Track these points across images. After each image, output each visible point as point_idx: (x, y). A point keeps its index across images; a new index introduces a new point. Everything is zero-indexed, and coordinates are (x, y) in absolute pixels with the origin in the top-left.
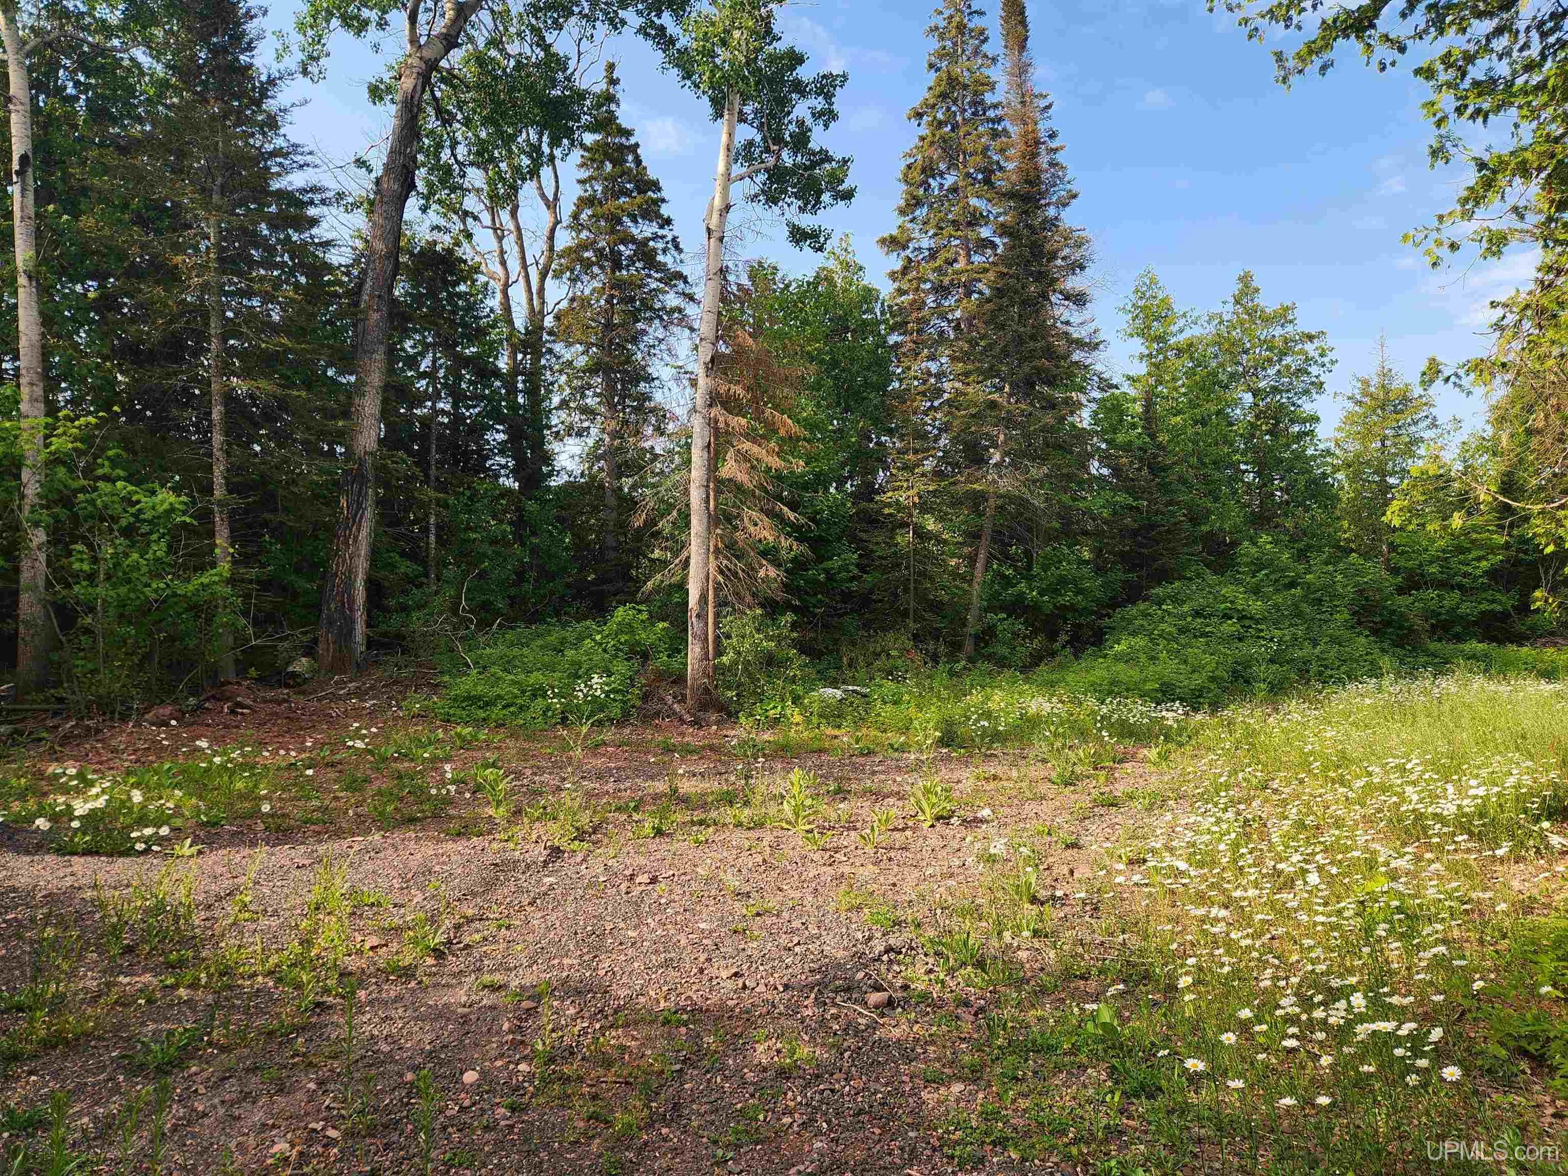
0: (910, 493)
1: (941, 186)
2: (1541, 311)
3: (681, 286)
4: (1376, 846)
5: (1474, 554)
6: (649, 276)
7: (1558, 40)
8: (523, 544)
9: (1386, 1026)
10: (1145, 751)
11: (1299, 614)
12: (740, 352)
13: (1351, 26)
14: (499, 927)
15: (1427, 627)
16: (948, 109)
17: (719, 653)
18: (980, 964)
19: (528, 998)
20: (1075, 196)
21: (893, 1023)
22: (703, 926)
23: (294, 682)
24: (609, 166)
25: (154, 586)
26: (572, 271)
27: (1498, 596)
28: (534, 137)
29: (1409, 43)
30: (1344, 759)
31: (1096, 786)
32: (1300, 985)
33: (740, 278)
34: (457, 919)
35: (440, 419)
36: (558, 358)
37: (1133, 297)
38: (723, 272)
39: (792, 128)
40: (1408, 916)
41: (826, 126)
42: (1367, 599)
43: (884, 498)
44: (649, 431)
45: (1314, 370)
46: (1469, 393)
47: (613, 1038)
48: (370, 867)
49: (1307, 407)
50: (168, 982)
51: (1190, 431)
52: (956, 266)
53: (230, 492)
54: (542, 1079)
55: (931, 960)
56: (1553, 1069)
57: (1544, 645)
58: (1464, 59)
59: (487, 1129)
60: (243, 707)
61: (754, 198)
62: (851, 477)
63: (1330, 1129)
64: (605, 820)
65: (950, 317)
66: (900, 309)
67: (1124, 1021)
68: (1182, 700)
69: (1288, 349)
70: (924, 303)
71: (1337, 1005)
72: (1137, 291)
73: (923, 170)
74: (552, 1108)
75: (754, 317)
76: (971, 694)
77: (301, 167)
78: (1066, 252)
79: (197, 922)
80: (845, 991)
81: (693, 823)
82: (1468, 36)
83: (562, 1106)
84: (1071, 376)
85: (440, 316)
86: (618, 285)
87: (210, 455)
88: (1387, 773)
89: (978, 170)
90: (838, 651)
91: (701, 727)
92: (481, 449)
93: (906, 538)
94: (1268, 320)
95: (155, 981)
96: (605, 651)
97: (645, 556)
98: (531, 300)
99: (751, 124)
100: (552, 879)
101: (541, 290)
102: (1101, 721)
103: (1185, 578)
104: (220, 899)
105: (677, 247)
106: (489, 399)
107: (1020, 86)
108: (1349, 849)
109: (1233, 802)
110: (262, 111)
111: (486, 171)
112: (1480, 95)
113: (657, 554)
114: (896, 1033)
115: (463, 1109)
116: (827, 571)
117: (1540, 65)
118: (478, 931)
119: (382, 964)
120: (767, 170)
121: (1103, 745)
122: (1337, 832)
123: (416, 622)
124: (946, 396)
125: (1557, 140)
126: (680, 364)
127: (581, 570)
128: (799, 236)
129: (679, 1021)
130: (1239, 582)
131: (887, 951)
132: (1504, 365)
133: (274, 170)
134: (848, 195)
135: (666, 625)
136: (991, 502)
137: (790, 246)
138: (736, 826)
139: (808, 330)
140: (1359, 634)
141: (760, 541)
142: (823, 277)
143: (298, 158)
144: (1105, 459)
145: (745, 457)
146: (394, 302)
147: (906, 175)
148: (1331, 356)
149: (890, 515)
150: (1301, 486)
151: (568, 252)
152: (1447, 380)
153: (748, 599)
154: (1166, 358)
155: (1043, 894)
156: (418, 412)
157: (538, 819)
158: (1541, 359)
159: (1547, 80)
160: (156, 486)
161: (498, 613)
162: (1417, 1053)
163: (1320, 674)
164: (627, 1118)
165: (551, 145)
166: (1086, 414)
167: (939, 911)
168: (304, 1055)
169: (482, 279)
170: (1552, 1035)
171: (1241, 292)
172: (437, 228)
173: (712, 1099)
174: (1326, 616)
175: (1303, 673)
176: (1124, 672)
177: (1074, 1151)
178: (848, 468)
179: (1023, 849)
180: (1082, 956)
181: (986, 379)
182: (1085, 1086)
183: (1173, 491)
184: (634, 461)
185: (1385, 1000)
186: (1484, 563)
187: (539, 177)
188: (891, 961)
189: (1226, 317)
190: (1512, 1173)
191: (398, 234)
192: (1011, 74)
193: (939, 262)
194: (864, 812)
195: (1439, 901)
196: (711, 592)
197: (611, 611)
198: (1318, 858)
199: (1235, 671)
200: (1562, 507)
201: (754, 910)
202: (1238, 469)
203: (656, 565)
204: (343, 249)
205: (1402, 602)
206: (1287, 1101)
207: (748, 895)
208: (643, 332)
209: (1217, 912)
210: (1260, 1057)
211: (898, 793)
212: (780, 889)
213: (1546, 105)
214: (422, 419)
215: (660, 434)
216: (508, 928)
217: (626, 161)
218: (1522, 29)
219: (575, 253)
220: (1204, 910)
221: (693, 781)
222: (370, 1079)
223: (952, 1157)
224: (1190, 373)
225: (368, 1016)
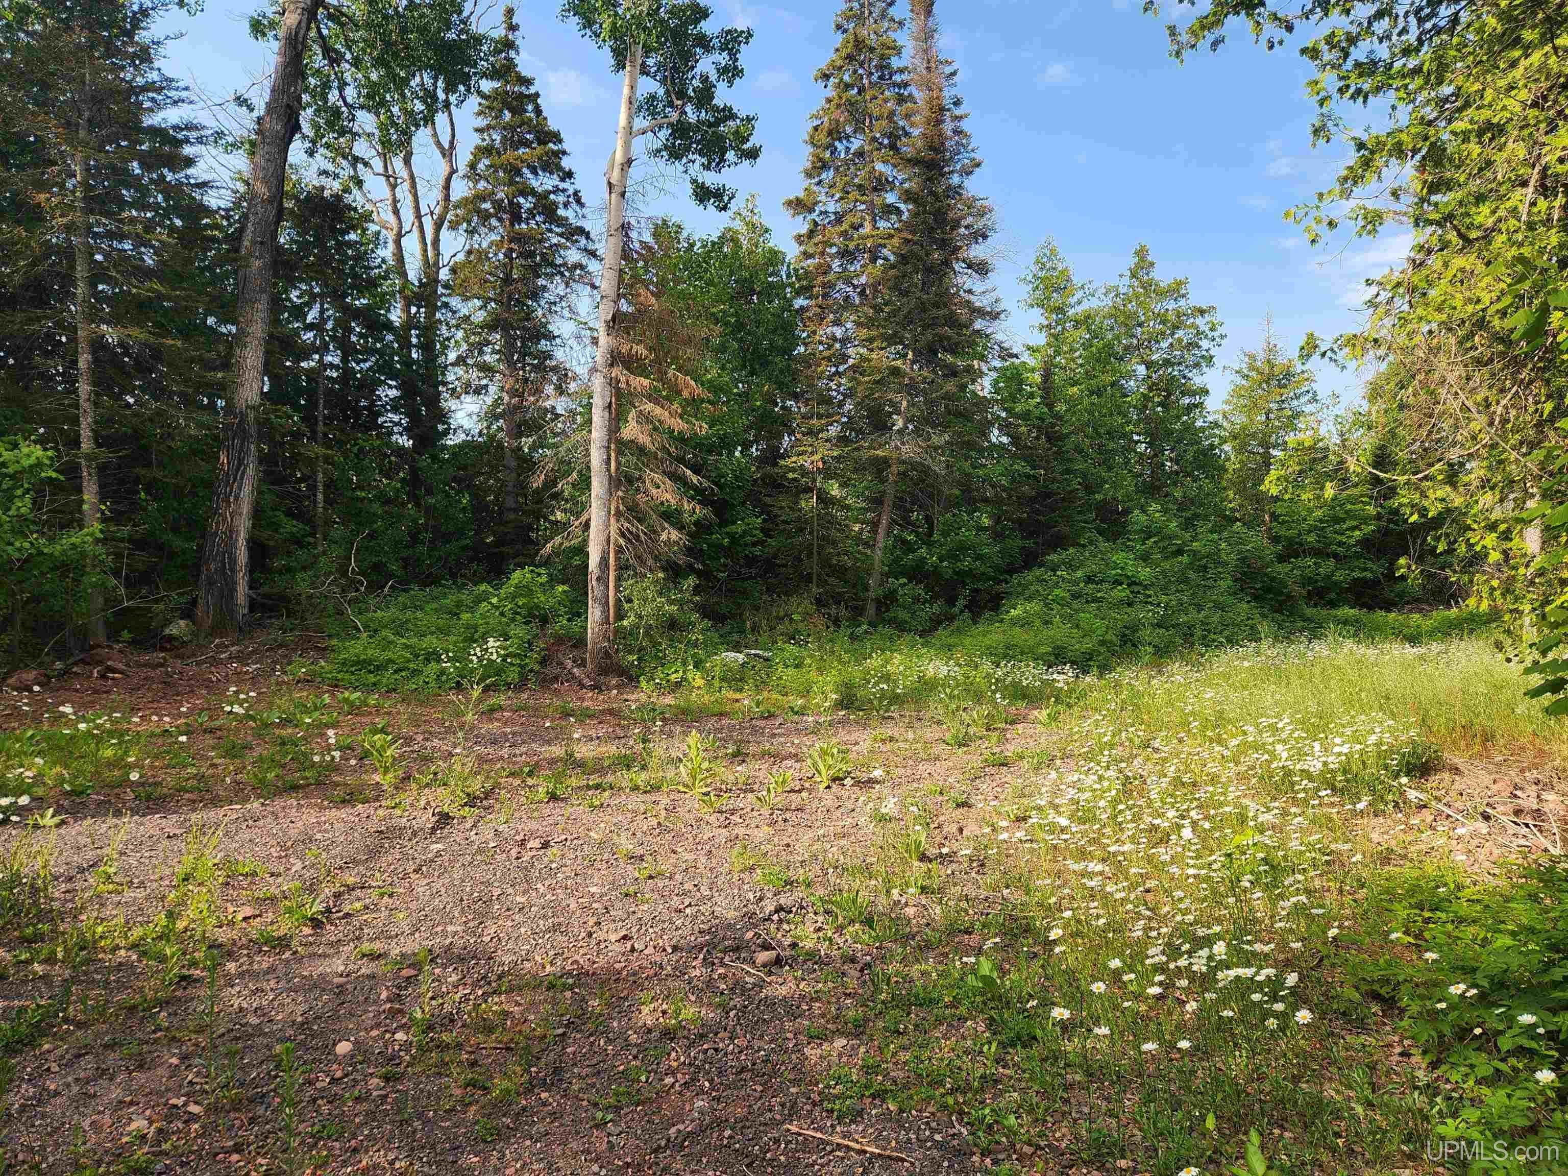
0: (815, 458)
1: (848, 149)
2: (1412, 290)
3: (583, 241)
4: (1246, 801)
5: (1350, 523)
6: (551, 231)
7: (1434, 26)
8: (418, 505)
9: (1246, 972)
10: (1036, 713)
11: (1186, 580)
12: (642, 312)
13: (1241, 3)
14: (382, 895)
15: (1304, 593)
16: (855, 72)
17: (620, 616)
18: (868, 922)
19: (409, 966)
20: (978, 165)
21: (780, 980)
22: (593, 889)
23: (170, 644)
24: (507, 116)
25: (18, 544)
26: (469, 222)
27: (1370, 565)
28: (428, 82)
29: (1296, 23)
30: (1221, 719)
31: (989, 746)
32: (1171, 936)
33: (643, 235)
34: (337, 888)
35: (328, 372)
36: (454, 312)
37: (1033, 268)
38: (625, 228)
39: (696, 83)
40: (1273, 867)
41: (731, 83)
42: (1249, 566)
43: (788, 462)
44: (549, 389)
45: (1204, 344)
46: (1344, 367)
47: (495, 1004)
48: (247, 836)
49: (1197, 380)
50: (23, 957)
51: (1086, 402)
52: (862, 231)
53: (99, 445)
54: (420, 1048)
55: (820, 918)
56: (1402, 1011)
57: (1411, 611)
58: (1347, 40)
59: (358, 1100)
60: (114, 671)
61: (657, 153)
62: (757, 441)
63: (1193, 1072)
64: (496, 785)
65: (855, 282)
66: (806, 272)
67: (1003, 973)
68: (1073, 663)
69: (1181, 323)
70: (830, 267)
71: (1201, 953)
72: (1037, 262)
73: (830, 133)
74: (428, 1076)
75: (657, 275)
76: (871, 657)
77: (175, 103)
78: (969, 220)
79: (57, 895)
80: (733, 950)
81: (588, 787)
82: (1351, 17)
83: (439, 1074)
84: (972, 344)
85: (328, 264)
86: (517, 238)
87: (77, 406)
88: (1261, 733)
89: (884, 135)
90: (741, 615)
91: (601, 691)
92: (372, 404)
93: (810, 503)
94: (1162, 294)
95: (8, 957)
96: (502, 614)
97: (546, 519)
98: (425, 251)
99: (654, 77)
100: (440, 846)
101: (436, 241)
102: (996, 684)
103: (1078, 544)
104: (82, 870)
105: (578, 201)
106: (381, 353)
107: (926, 51)
108: (1221, 805)
109: (1115, 761)
110: (133, 43)
111: (378, 115)
112: (1360, 75)
113: (559, 516)
114: (783, 991)
115: (334, 1081)
116: (730, 535)
117: (1417, 50)
118: (359, 899)
119: (255, 935)
120: (671, 125)
121: (996, 706)
122: (1211, 789)
123: (302, 584)
124: (851, 362)
125: (1430, 123)
126: (581, 321)
127: (478, 531)
128: (703, 194)
129: (564, 985)
130: (1130, 549)
131: (777, 911)
132: (1376, 341)
133: (147, 105)
134: (753, 154)
135: (566, 588)
136: (894, 469)
137: (692, 203)
138: (632, 790)
139: (713, 292)
140: (1241, 600)
141: (662, 503)
142: (729, 237)
143: (172, 93)
144: (1005, 428)
145: (645, 418)
146: (279, 249)
147: (812, 137)
148: (1220, 330)
149: (794, 479)
150: (1189, 456)
151: (464, 202)
152: (1323, 355)
153: (650, 562)
154: (1064, 329)
155: (932, 852)
156: (304, 364)
157: (427, 785)
158: (1410, 335)
159: (1422, 64)
160: (19, 437)
161: (391, 575)
162: (1275, 998)
163: (1204, 637)
164: (506, 1084)
165: (447, 91)
166: (987, 382)
167: (831, 870)
168: (167, 1029)
169: (373, 228)
170: (1401, 978)
171: (1137, 264)
172: (325, 173)
173: (594, 1061)
174: (1210, 583)
175: (1188, 637)
176: (1020, 636)
177: (951, 1101)
178: (753, 432)
179: (914, 809)
180: (966, 911)
181: (889, 345)
182: (964, 1038)
183: (1069, 460)
184: (534, 420)
185: (1246, 947)
186: (1357, 533)
187: (433, 123)
188: (781, 921)
189: (1122, 290)
190: (1359, 1110)
191: (281, 178)
192: (917, 39)
193: (845, 226)
194: (761, 774)
195: (1302, 852)
196: (612, 555)
197: (507, 574)
198: (1193, 813)
199: (1124, 635)
200: (1426, 478)
201: (646, 873)
202: (1131, 439)
203: (559, 527)
204: (223, 191)
205: (1281, 570)
206: (1149, 1046)
207: (641, 858)
208: (544, 288)
209: (1095, 866)
210: (1126, 1004)
211: (796, 755)
212: (674, 852)
213: (1421, 88)
214: (309, 372)
215: (561, 394)
216: (391, 896)
217: (526, 111)
218: (1401, 14)
219: (472, 203)
220: (1082, 865)
221: (590, 746)
222: (236, 1052)
223: (832, 1111)
224: (1086, 346)
225: (238, 989)
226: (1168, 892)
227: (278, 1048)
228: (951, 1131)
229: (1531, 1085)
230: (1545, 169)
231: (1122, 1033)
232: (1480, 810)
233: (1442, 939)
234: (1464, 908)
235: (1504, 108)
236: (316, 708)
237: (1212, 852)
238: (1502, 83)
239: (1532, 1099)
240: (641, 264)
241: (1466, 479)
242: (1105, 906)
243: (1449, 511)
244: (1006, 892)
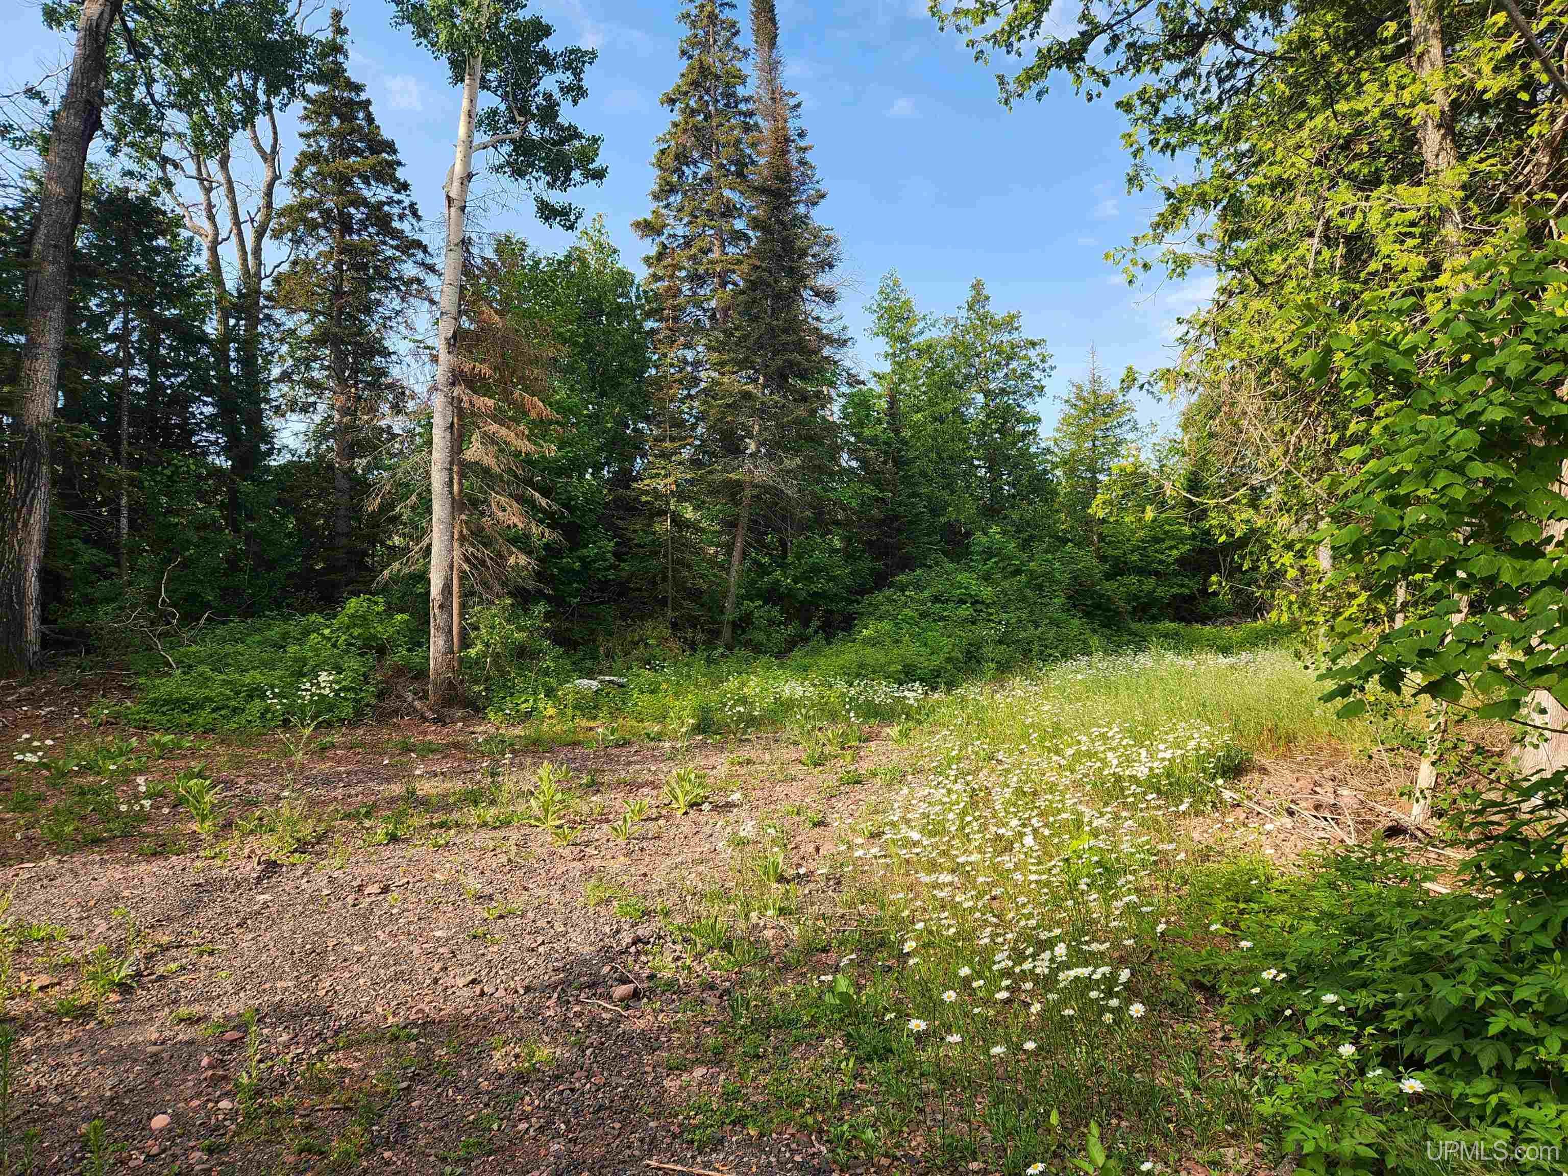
0: (668, 480)
1: (695, 174)
2: (1216, 329)
3: (420, 255)
4: (1082, 808)
5: (1168, 543)
6: (384, 243)
7: (1233, 86)
8: (236, 530)
9: (1083, 972)
10: (888, 730)
11: (1024, 599)
12: (485, 330)
13: (1063, 57)
14: (201, 954)
15: (1129, 609)
16: (701, 98)
17: (466, 644)
18: (727, 947)
19: (233, 1029)
20: (823, 196)
21: (638, 1014)
22: (438, 934)
24: (336, 122)
26: (294, 232)
27: (1186, 581)
28: (247, 81)
29: (1112, 77)
30: (1057, 730)
31: (844, 764)
32: (1016, 941)
33: (485, 251)
34: (149, 949)
35: (133, 387)
36: (278, 325)
37: (878, 298)
38: (465, 243)
39: (539, 100)
40: (1106, 869)
41: (575, 102)
42: (1080, 584)
43: (641, 485)
44: (385, 408)
45: (1036, 374)
46: (1160, 399)
47: (331, 1061)
48: (41, 896)
49: (1031, 408)
51: (930, 428)
52: (711, 256)
54: (247, 1115)
55: (679, 947)
56: (1223, 998)
57: (1223, 624)
58: (1157, 96)
61: (498, 169)
62: (608, 463)
63: (1037, 1072)
64: (329, 829)
65: (705, 306)
66: (656, 295)
67: (859, 988)
68: (922, 680)
69: (1014, 354)
70: (680, 290)
71: (1043, 955)
72: (881, 292)
73: (677, 157)
74: (257, 1145)
75: (500, 292)
76: (727, 680)
78: (816, 249)
80: (589, 987)
81: (432, 826)
82: (1160, 76)
83: (270, 1141)
84: (821, 371)
85: (133, 271)
86: (346, 249)
88: (1093, 741)
89: (731, 162)
90: (594, 641)
91: (445, 724)
92: (185, 422)
93: (662, 527)
94: (997, 327)
96: (334, 646)
97: (383, 544)
98: (245, 259)
99: (495, 92)
100: (267, 897)
101: (257, 251)
102: (850, 703)
103: (925, 565)
105: (415, 214)
106: (195, 367)
107: (770, 82)
108: (1059, 812)
109: (962, 774)
111: (190, 115)
112: (1168, 130)
113: (397, 540)
114: (641, 1024)
115: (150, 1158)
116: (582, 559)
117: (1218, 108)
118: (174, 960)
119: (53, 1005)
120: (512, 141)
121: (850, 725)
122: (1050, 797)
123: (105, 615)
124: (703, 385)
125: (1230, 176)
126: (420, 338)
127: (306, 558)
128: (548, 212)
129: (408, 1035)
130: (970, 569)
131: (634, 943)
132: (1187, 375)
134: (599, 175)
135: (406, 617)
136: (748, 492)
137: (539, 222)
138: (480, 826)
139: (560, 311)
140: (1074, 616)
141: (509, 527)
142: (575, 257)
144: (854, 453)
145: (490, 440)
146: (75, 253)
147: (659, 160)
148: (1051, 362)
149: (647, 502)
150: (1025, 481)
151: (287, 211)
152: (1142, 387)
153: (497, 588)
154: (908, 357)
155: (790, 872)
156: (105, 379)
157: (252, 831)
158: (1217, 370)
159: (1223, 121)
161: (207, 606)
162: (1110, 994)
163: (1042, 652)
164: (345, 1146)
165: (268, 93)
166: (836, 407)
167: (689, 898)
169: (184, 234)
170: (1220, 967)
171: (974, 298)
172: (130, 174)
173: (443, 1113)
174: (1046, 600)
175: (1027, 652)
176: (873, 655)
177: (810, 1120)
178: (604, 455)
179: (771, 831)
180: (823, 930)
181: (741, 370)
182: (822, 1056)
183: (916, 484)
184: (368, 440)
185: (1085, 947)
186: (1175, 552)
187: (253, 126)
188: (638, 953)
189: (961, 322)
190: (1188, 1094)
191: (80, 178)
192: (762, 70)
193: (694, 251)
194: (617, 804)
195: (1132, 854)
196: (455, 581)
197: (342, 603)
198: (1034, 821)
199: (968, 652)
200: (1233, 501)
201: (496, 913)
202: (972, 464)
203: (395, 553)
204: (10, 190)
205: (1109, 586)
206: (997, 1050)
207: (491, 897)
208: (378, 303)
209: (945, 878)
210: (976, 1011)
211: (653, 783)
212: (526, 889)
213: (1221, 144)
214: (112, 389)
215: (399, 412)
216: (211, 953)
217: (356, 118)
218: (1204, 74)
219: (297, 212)
220: (934, 877)
221: (434, 782)
222: (35, 1135)
223: (692, 1142)
224: (930, 373)
225: (35, 1065)
226: (1011, 898)
227: (84, 1128)
228: (811, 1151)
229: (1334, 1060)
230: (1328, 222)
231: (972, 1039)
232: (1285, 806)
233: (1255, 927)
234: (1272, 899)
235: (1293, 165)
236: (121, 754)
237: (1052, 858)
238: (1290, 143)
239: (1336, 1072)
240: (483, 280)
241: (1267, 503)
242: (955, 916)
243: (1253, 531)
244: (861, 908)
